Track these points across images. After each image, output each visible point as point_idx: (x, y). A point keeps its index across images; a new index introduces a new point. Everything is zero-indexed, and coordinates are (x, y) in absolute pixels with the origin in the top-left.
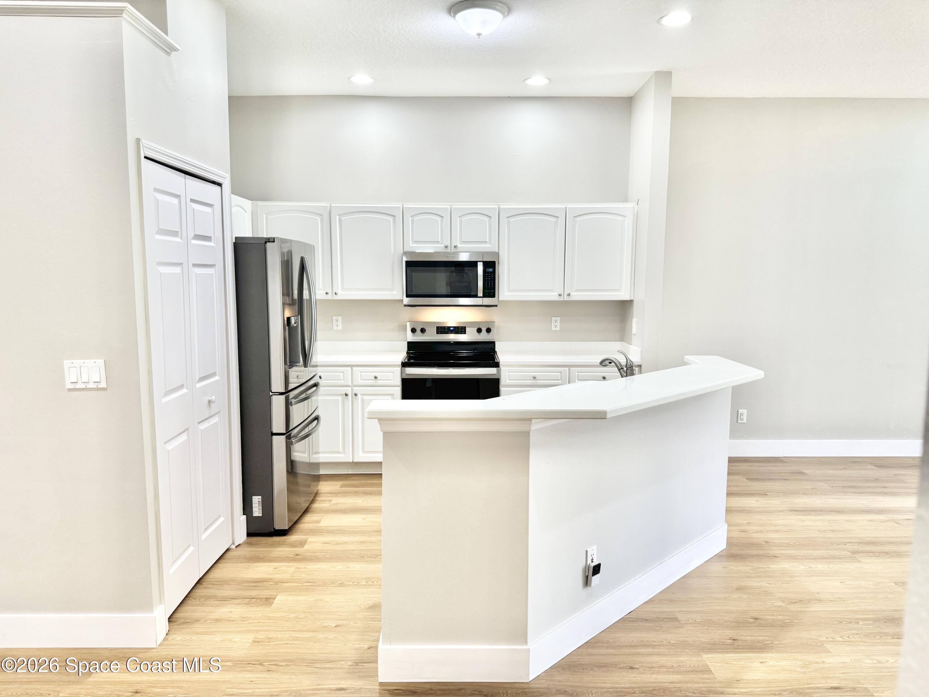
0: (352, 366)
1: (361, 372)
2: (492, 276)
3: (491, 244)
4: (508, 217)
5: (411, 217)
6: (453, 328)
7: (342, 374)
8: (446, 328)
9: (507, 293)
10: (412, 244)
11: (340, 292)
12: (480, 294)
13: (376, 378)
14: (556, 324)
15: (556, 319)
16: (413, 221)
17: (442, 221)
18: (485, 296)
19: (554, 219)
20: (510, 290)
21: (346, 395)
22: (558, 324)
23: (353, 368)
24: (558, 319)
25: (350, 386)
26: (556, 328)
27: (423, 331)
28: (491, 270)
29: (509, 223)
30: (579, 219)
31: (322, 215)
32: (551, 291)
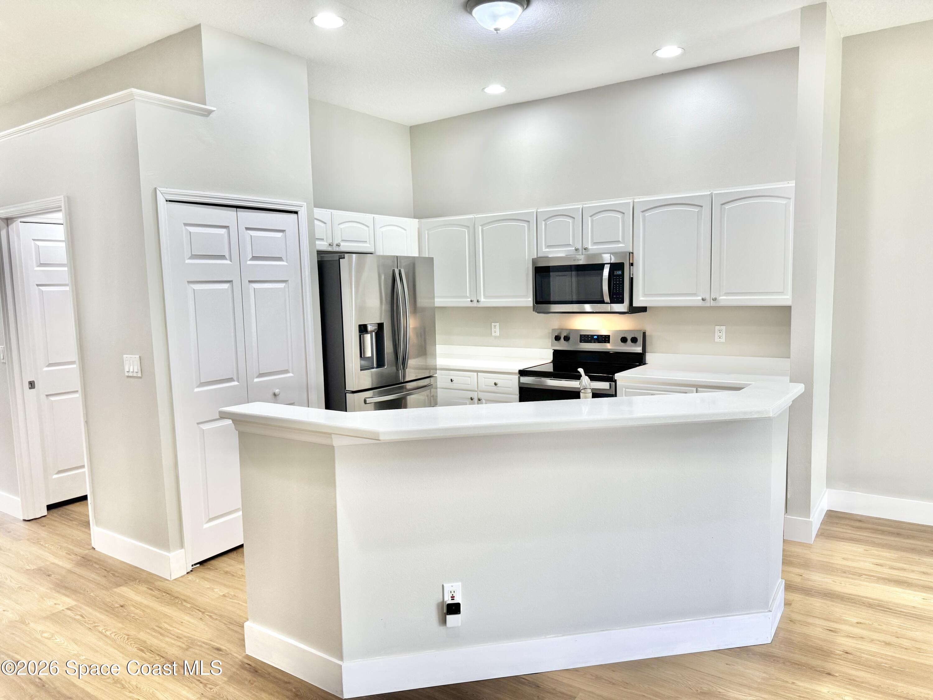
0: (477, 372)
1: (484, 378)
2: (621, 280)
3: (624, 244)
4: (643, 212)
5: (544, 221)
6: (596, 337)
7: (469, 378)
8: (590, 336)
9: (642, 299)
10: (546, 248)
11: (482, 299)
12: (607, 298)
13: (496, 384)
14: (720, 334)
15: (720, 328)
16: (546, 225)
17: (573, 222)
18: (612, 301)
19: (696, 210)
20: (645, 295)
21: (472, 399)
22: (723, 334)
23: (478, 373)
24: (723, 328)
25: (476, 391)
26: (720, 339)
27: (567, 339)
28: (620, 272)
29: (644, 217)
30: (727, 207)
31: (469, 227)
32: (695, 295)
